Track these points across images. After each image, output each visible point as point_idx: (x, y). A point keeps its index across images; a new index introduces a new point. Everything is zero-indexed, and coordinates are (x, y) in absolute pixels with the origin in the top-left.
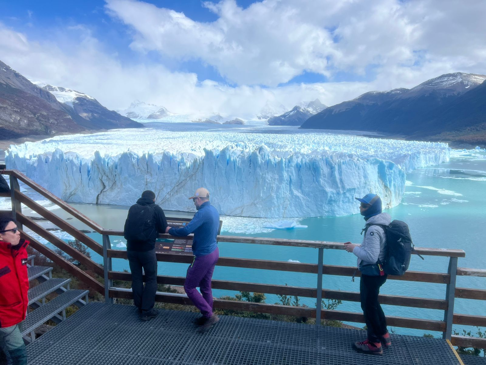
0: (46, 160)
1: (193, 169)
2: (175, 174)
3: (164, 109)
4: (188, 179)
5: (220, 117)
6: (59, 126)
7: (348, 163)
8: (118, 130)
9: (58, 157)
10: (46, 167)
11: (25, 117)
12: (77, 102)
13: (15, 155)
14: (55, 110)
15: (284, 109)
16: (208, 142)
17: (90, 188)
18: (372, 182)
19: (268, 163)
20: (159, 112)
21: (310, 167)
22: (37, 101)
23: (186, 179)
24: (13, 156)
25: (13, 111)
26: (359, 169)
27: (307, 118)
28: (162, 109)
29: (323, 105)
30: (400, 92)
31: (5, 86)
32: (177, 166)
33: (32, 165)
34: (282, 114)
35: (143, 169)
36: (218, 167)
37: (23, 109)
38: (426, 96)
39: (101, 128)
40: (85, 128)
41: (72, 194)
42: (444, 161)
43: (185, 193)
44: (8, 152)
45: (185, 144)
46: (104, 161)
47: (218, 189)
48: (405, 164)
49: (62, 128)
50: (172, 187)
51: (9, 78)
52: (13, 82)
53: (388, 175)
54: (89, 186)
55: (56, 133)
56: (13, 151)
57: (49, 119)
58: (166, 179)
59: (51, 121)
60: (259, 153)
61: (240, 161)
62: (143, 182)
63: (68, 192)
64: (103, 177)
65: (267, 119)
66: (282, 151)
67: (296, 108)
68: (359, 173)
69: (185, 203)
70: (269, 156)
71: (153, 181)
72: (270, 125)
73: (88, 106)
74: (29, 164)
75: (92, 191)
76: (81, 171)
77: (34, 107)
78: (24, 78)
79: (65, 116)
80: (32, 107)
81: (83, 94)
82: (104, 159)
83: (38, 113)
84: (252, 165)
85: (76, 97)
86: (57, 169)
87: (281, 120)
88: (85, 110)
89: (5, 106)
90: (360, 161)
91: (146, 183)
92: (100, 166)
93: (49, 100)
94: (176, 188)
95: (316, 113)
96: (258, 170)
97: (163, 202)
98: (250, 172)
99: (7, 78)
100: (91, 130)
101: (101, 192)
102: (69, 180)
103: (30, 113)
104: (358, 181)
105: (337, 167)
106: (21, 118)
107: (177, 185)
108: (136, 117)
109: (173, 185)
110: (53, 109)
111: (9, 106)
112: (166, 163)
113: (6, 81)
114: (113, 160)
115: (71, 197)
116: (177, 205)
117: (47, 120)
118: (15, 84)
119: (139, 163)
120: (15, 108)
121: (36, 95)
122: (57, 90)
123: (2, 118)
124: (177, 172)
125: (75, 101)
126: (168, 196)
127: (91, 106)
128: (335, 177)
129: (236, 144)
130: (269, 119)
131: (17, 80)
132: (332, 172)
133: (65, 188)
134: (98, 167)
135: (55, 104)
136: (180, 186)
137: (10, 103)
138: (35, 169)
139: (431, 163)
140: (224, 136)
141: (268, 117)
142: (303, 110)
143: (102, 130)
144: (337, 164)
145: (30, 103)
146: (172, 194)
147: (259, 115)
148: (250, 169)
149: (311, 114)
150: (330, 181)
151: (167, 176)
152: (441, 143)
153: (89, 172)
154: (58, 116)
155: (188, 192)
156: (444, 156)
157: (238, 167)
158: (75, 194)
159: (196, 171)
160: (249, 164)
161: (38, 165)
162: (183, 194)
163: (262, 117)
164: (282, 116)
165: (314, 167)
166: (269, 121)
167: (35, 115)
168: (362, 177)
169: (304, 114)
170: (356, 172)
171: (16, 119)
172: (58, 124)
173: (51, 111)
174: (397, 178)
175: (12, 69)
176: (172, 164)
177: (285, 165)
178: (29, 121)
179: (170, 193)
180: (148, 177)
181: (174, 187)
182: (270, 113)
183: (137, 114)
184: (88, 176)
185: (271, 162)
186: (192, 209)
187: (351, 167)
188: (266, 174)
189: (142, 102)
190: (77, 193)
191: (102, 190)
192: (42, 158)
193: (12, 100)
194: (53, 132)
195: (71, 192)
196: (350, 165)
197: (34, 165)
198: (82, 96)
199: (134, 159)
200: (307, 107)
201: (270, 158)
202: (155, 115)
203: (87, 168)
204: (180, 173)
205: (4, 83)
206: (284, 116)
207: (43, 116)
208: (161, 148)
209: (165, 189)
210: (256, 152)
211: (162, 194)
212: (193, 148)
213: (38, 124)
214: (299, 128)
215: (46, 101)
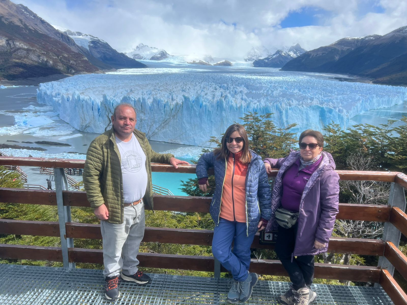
0: (67, 99)
1: (175, 111)
2: (162, 114)
3: (164, 52)
4: (171, 118)
5: (212, 59)
6: (78, 66)
7: (294, 109)
8: (126, 70)
9: (76, 98)
10: (67, 104)
11: (51, 58)
12: (92, 45)
13: (44, 93)
14: (74, 52)
15: (268, 52)
16: (197, 83)
17: (100, 122)
18: (313, 124)
19: (231, 107)
20: (160, 54)
21: (263, 111)
22: (59, 44)
23: (170, 118)
24: (43, 93)
25: (41, 53)
26: (302, 113)
27: (288, 61)
28: (162, 51)
29: (303, 49)
30: (373, 39)
31: (33, 32)
32: (164, 108)
33: (57, 102)
34: (266, 57)
35: (139, 109)
36: (194, 109)
37: (49, 52)
38: (396, 42)
39: (112, 68)
40: (99, 68)
41: (87, 126)
42: (397, 104)
43: (169, 129)
44: (39, 90)
45: (178, 85)
46: (110, 102)
47: (193, 127)
48: (357, 107)
49: (80, 68)
50: (159, 123)
51: (37, 25)
52: (40, 28)
53: (327, 118)
54: (99, 121)
55: (75, 72)
56: (43, 89)
57: (69, 61)
58: (156, 117)
59: (71, 62)
60: (225, 100)
61: (210, 106)
62: (139, 120)
63: (84, 124)
64: (110, 114)
65: (252, 61)
66: (257, 93)
67: (278, 52)
68: (302, 117)
69: (169, 136)
70: (232, 103)
71: (146, 118)
72: (255, 66)
73: (101, 49)
74: (55, 101)
75: (102, 125)
76: (93, 109)
77: (58, 50)
78: (48, 25)
79: (83, 58)
80: (56, 50)
81: (96, 38)
82: (110, 100)
83: (61, 55)
84: (219, 109)
85: (91, 41)
86: (76, 106)
87: (265, 63)
88: (99, 52)
89: (34, 49)
90: (304, 107)
91: (140, 120)
92: (107, 106)
93: (69, 44)
94: (163, 125)
95: (296, 57)
96: (224, 113)
97: (153, 135)
98: (218, 115)
99: (35, 24)
100: (104, 70)
101: (108, 126)
102: (84, 116)
103: (55, 55)
104: (301, 123)
105: (284, 112)
106: (47, 60)
107: (163, 122)
108: (141, 58)
109: (160, 122)
110: (73, 52)
111: (38, 49)
112: (155, 105)
113: (34, 28)
114: (117, 102)
115: (86, 129)
116: (164, 137)
117: (68, 61)
118: (42, 30)
119: (135, 105)
120: (42, 51)
121: (58, 39)
122: (75, 35)
123: (32, 59)
124: (163, 113)
125: (90, 44)
126: (156, 131)
127: (103, 49)
128: (283, 120)
129: (220, 85)
130: (254, 62)
131: (43, 26)
132: (281, 116)
133: (82, 122)
134: (105, 107)
135: (74, 47)
136: (165, 123)
137: (38, 46)
138: (60, 105)
139: (384, 106)
140: (212, 78)
141: (254, 59)
142: (285, 54)
143: (112, 69)
144: (285, 109)
145: (54, 47)
146: (159, 129)
147: (246, 57)
148: (217, 112)
149: (291, 57)
150: (278, 123)
151: (156, 115)
152: (401, 87)
153: (99, 110)
154: (77, 57)
155: (171, 128)
156: (397, 100)
157: (208, 110)
158: (89, 126)
159: (177, 113)
160: (217, 108)
161: (62, 102)
162: (167, 130)
163: (248, 59)
164: (265, 59)
165: (267, 111)
166: (254, 63)
167: (58, 57)
168: (305, 120)
169: (285, 58)
170: (300, 116)
171: (44, 60)
172: (76, 64)
173: (71, 53)
174: (335, 121)
175: (38, 16)
176: (159, 106)
177: (244, 109)
178: (53, 62)
179: (158, 128)
180: (142, 116)
181: (161, 124)
182: (255, 56)
183: (142, 56)
184: (99, 113)
185: (233, 107)
186: (174, 141)
187: (296, 112)
188: (229, 117)
189: (146, 46)
190: (90, 126)
191: (109, 124)
192: (65, 97)
193: (40, 44)
194: (73, 71)
195: (86, 125)
196: (295, 110)
197: (59, 102)
198: (96, 40)
199: (132, 101)
200: (289, 51)
201: (232, 104)
202: (157, 57)
203: (97, 107)
204: (166, 113)
205: (33, 29)
206: (267, 59)
207: (64, 57)
208: (158, 89)
209: (154, 125)
210: (222, 99)
211: (152, 129)
212: (183, 89)
213: (61, 64)
214: (280, 70)
215: (67, 44)
